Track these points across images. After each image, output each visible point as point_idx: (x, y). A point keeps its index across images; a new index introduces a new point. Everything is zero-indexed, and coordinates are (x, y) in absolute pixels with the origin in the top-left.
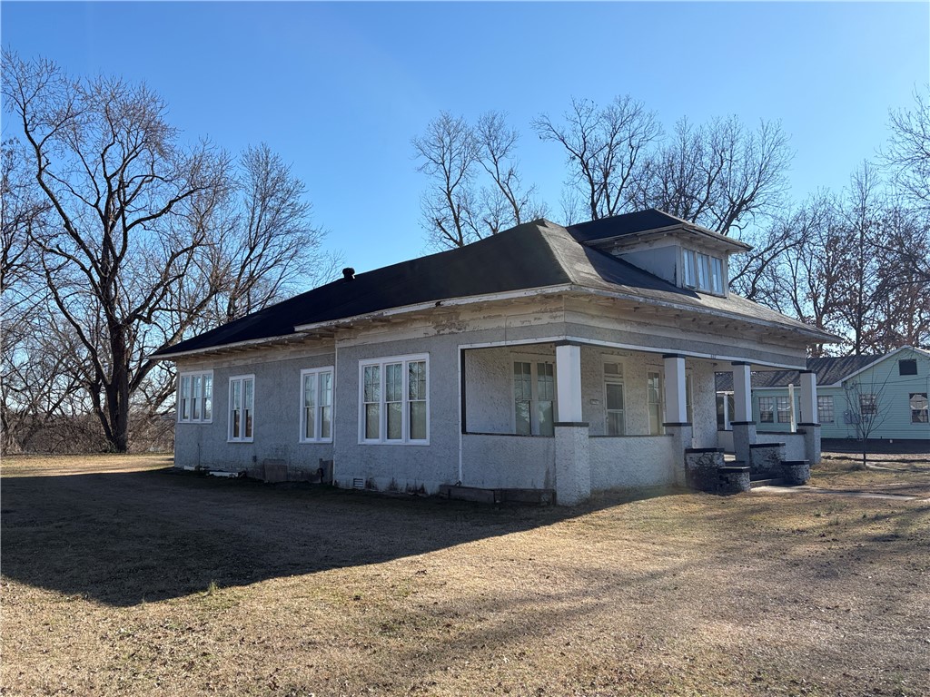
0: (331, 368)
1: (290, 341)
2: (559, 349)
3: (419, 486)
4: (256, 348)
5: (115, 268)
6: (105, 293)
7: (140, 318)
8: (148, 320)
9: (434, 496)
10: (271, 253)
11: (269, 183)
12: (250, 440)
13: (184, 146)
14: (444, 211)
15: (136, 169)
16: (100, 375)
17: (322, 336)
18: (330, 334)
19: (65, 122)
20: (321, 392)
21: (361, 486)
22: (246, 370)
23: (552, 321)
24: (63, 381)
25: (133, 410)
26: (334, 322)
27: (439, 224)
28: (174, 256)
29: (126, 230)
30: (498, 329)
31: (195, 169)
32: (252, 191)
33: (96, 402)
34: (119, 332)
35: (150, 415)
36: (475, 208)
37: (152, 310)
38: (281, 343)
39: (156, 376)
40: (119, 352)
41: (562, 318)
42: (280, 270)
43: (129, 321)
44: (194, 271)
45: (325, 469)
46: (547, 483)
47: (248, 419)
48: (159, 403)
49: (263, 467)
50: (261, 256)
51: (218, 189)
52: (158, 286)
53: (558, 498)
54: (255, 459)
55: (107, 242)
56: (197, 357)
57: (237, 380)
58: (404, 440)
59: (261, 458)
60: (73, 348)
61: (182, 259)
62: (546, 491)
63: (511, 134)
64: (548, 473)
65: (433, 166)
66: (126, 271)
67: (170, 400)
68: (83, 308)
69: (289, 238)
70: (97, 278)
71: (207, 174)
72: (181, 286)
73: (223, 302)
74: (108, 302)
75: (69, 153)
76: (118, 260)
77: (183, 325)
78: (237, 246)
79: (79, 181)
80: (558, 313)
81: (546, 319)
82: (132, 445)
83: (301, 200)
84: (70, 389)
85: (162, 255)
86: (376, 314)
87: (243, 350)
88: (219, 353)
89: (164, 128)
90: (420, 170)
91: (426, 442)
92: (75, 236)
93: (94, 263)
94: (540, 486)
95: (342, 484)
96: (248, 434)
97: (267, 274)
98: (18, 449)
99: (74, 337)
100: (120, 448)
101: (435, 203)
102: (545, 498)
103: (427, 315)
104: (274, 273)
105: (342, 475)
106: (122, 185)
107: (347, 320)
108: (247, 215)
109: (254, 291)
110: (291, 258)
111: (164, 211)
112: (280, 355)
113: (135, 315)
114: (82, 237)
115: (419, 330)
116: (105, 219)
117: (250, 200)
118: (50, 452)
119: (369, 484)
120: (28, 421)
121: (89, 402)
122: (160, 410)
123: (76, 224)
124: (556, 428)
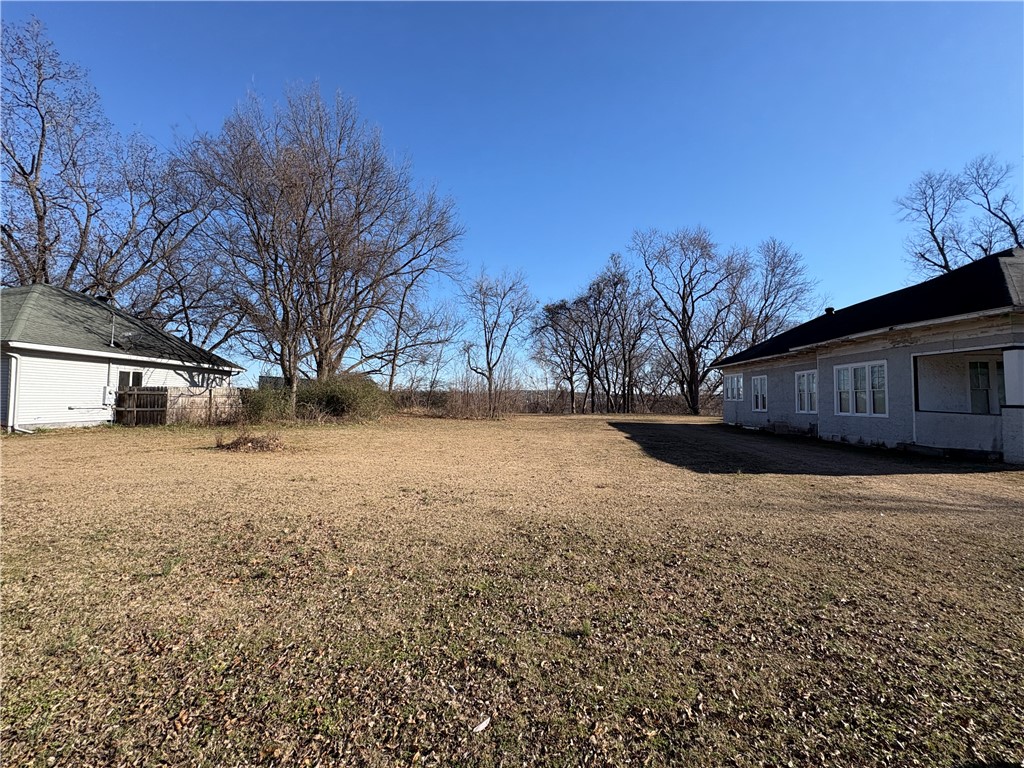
0: (816, 371)
1: (787, 356)
2: (1005, 353)
3: (881, 441)
4: (767, 361)
5: (689, 323)
6: (684, 336)
7: (703, 347)
8: (707, 348)
9: (892, 449)
10: (779, 301)
11: (776, 260)
12: (766, 410)
13: (722, 252)
14: (927, 245)
15: (698, 270)
16: (683, 375)
17: (808, 352)
18: (813, 351)
19: (663, 256)
20: (809, 384)
21: (838, 439)
22: (761, 373)
23: (999, 333)
24: (666, 379)
25: (701, 393)
26: (815, 345)
27: (923, 256)
28: (719, 311)
29: (693, 302)
30: (946, 341)
31: (729, 264)
32: (765, 266)
33: (682, 390)
34: (692, 355)
35: (710, 396)
36: (964, 236)
37: (708, 342)
38: (782, 358)
39: (713, 375)
40: (693, 365)
41: (1008, 331)
42: (786, 310)
43: (697, 348)
44: (732, 318)
45: (813, 428)
46: (994, 446)
47: (764, 398)
48: (714, 390)
49: (773, 425)
50: (772, 303)
51: (743, 271)
52: (711, 330)
53: (1005, 458)
54: (769, 421)
55: (685, 310)
56: (734, 367)
57: (756, 379)
58: (868, 413)
59: (772, 421)
60: (670, 363)
61: (723, 314)
62: (994, 453)
63: (1004, 168)
64: (995, 440)
65: (915, 214)
66: (694, 322)
67: (720, 388)
68: (673, 342)
69: (791, 290)
70: (680, 329)
71: (737, 264)
72: (724, 327)
73: (749, 334)
74: (686, 339)
75: (665, 269)
76: (690, 318)
77: (726, 347)
78: (757, 299)
79: (670, 282)
80: (1005, 327)
81: (993, 332)
82: (702, 411)
83: (800, 265)
84: (670, 383)
85: (712, 312)
86: (843, 338)
87: (759, 362)
88: (745, 364)
89: (711, 246)
90: (901, 220)
91: (886, 416)
92: (670, 310)
93: (679, 321)
94: (988, 448)
95: (825, 438)
96: (764, 408)
97: (777, 314)
98: (649, 411)
99: (671, 358)
100: (696, 413)
101: (917, 241)
102: (993, 457)
103: (884, 336)
104: (782, 312)
105: (824, 433)
106: (691, 280)
107: (823, 343)
108: (762, 281)
109: (769, 324)
110: (793, 302)
111: (713, 289)
112: (782, 364)
113: (699, 346)
114: (673, 309)
115: (879, 346)
116: (683, 298)
117: (764, 271)
118: (663, 413)
119: (843, 439)
120: (652, 398)
121: (679, 390)
122: (715, 393)
123: (669, 305)
124: (1003, 410)
